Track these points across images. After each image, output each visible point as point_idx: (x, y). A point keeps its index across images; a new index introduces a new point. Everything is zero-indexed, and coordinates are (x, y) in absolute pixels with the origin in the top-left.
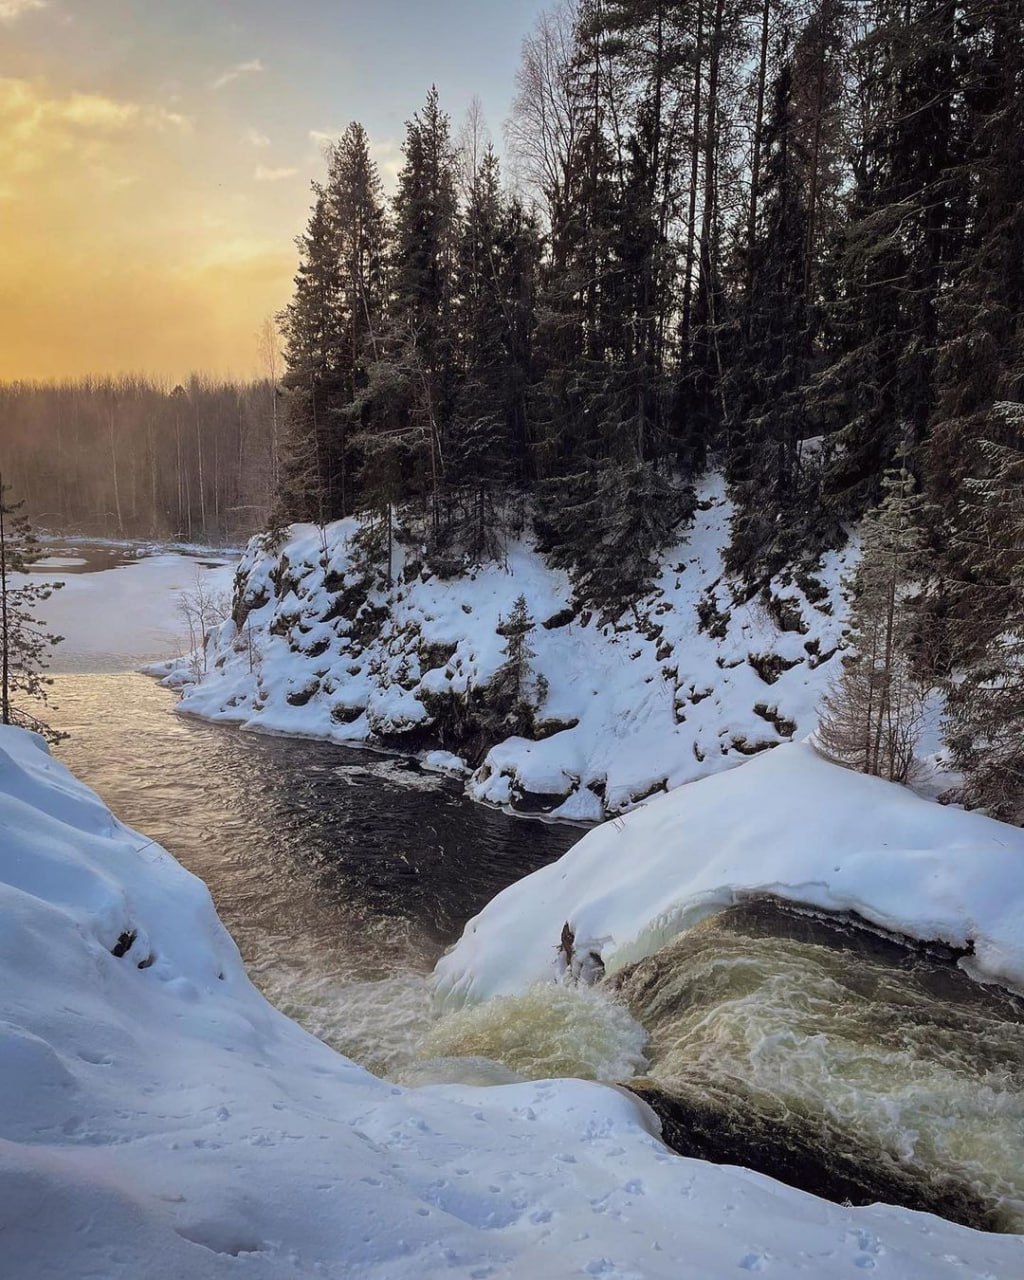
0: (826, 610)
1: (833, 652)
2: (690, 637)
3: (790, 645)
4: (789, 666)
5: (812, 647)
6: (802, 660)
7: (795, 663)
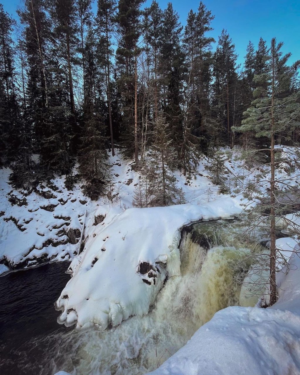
0: (60, 192)
1: (67, 200)
2: (10, 208)
3: (53, 201)
4: (56, 206)
5: (61, 200)
6: (59, 204)
7: (57, 205)
